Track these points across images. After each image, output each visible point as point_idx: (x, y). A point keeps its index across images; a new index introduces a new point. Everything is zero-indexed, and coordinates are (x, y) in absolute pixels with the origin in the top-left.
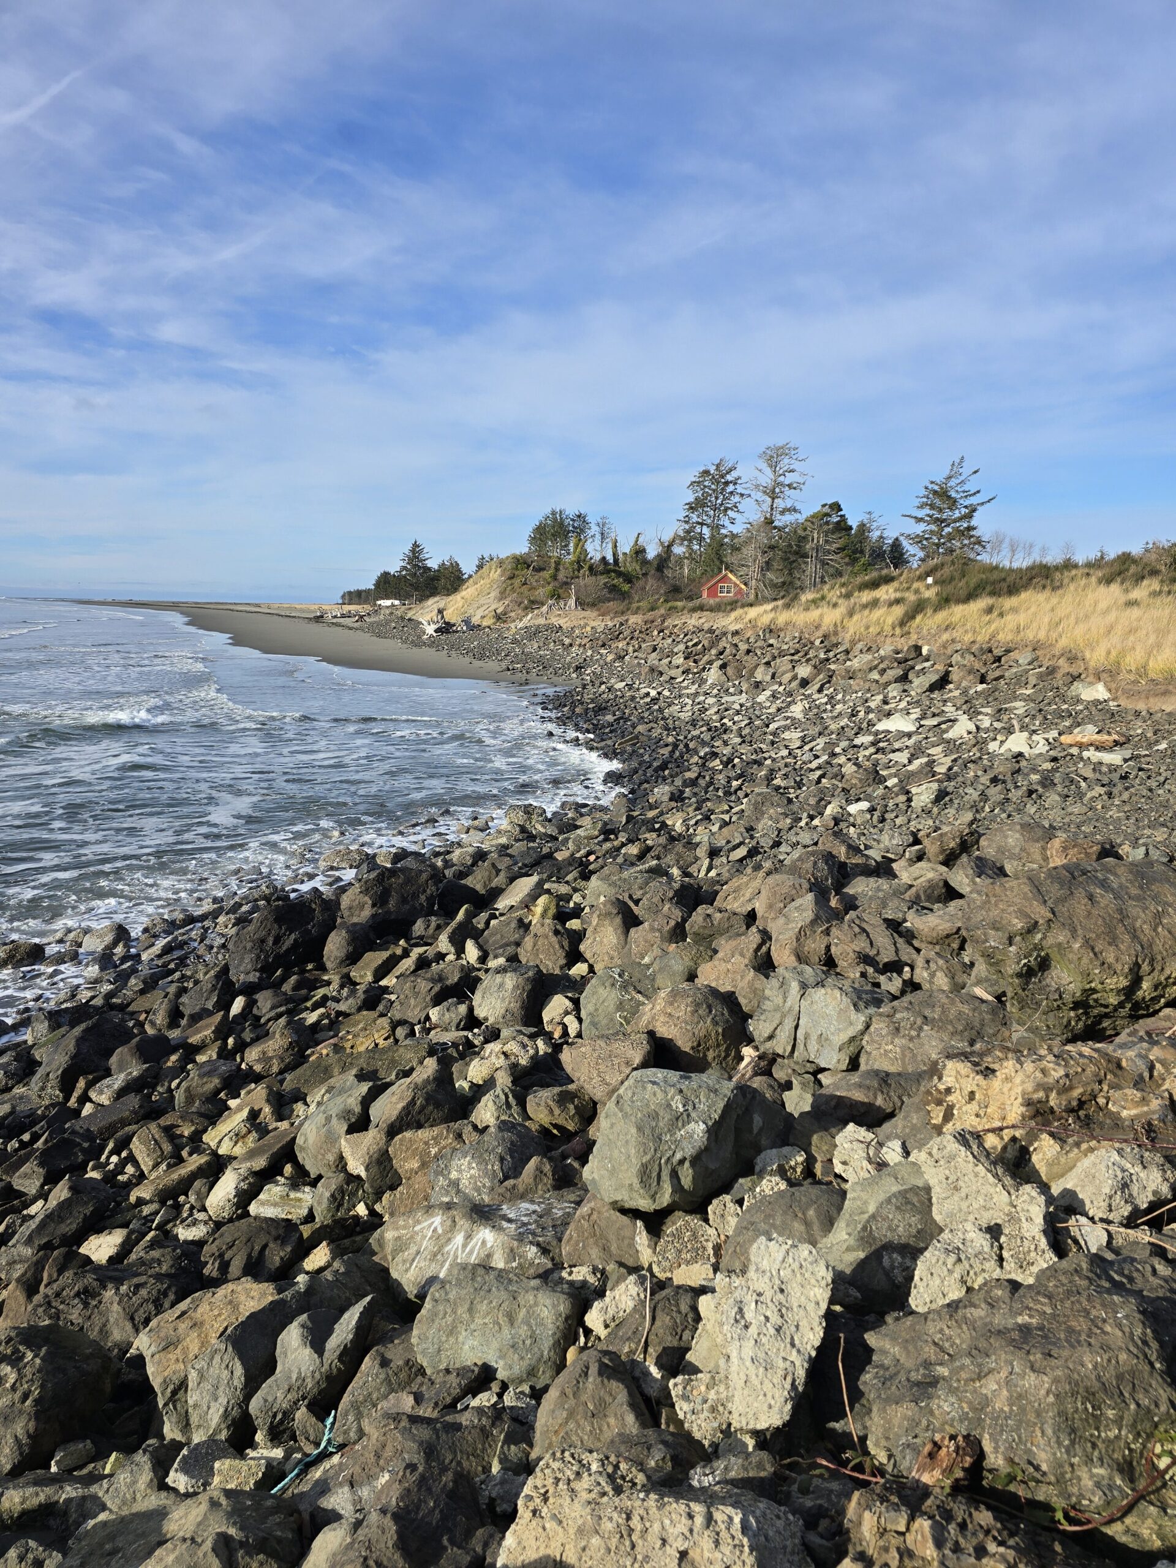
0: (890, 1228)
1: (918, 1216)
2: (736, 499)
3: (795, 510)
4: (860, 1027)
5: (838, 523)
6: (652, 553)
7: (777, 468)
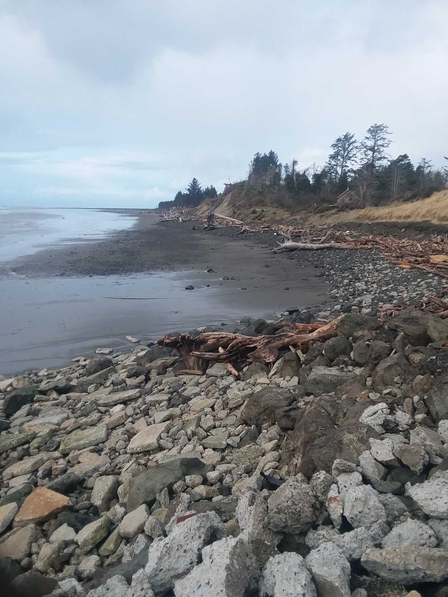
5: (406, 164)
7: (376, 137)
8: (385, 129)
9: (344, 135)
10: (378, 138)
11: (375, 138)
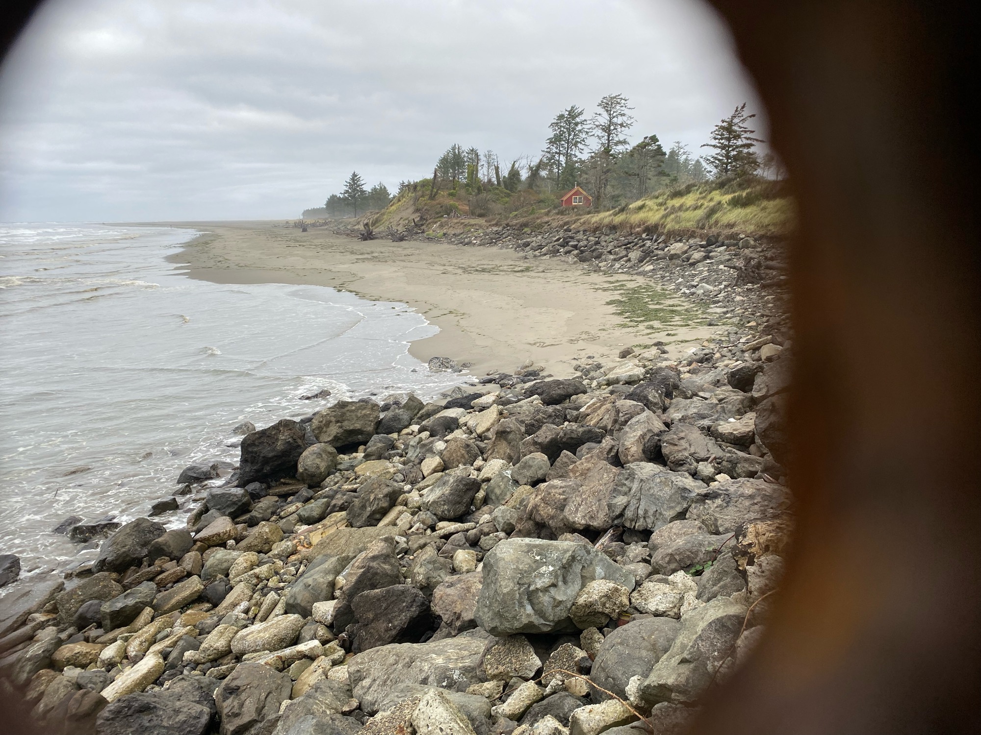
0: (712, 644)
1: (731, 635)
2: (583, 136)
3: (624, 142)
4: (685, 506)
5: (655, 150)
6: (524, 175)
7: (612, 112)
8: (623, 101)
9: (569, 109)
10: (615, 114)
11: (610, 114)
